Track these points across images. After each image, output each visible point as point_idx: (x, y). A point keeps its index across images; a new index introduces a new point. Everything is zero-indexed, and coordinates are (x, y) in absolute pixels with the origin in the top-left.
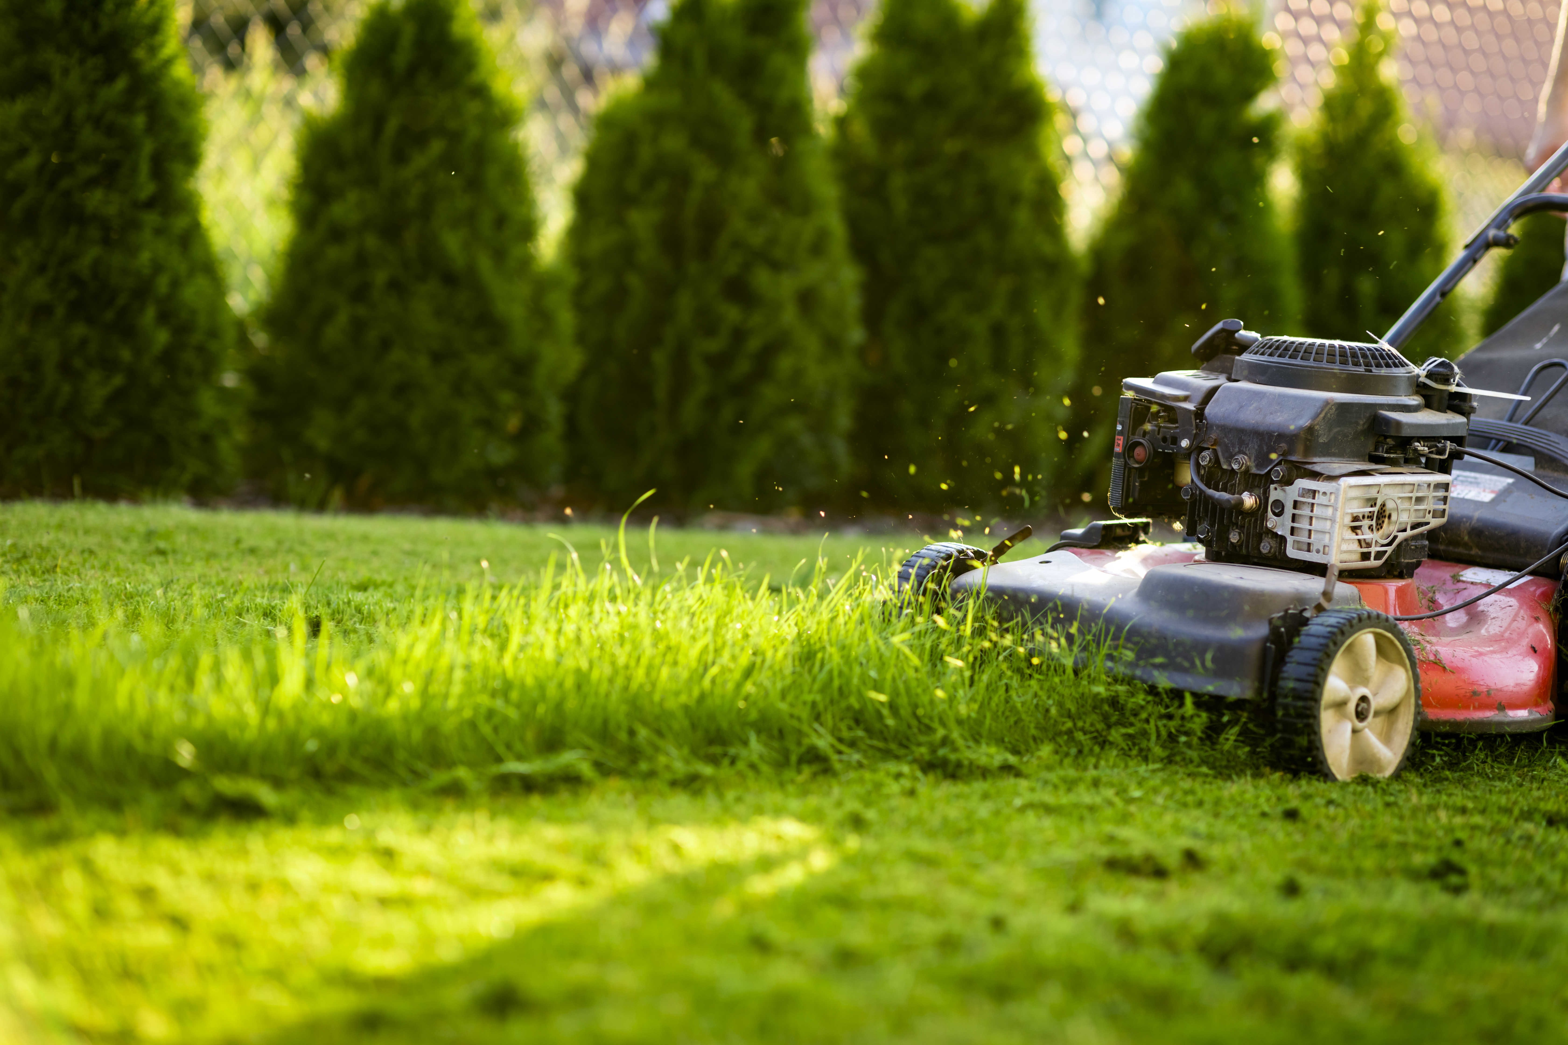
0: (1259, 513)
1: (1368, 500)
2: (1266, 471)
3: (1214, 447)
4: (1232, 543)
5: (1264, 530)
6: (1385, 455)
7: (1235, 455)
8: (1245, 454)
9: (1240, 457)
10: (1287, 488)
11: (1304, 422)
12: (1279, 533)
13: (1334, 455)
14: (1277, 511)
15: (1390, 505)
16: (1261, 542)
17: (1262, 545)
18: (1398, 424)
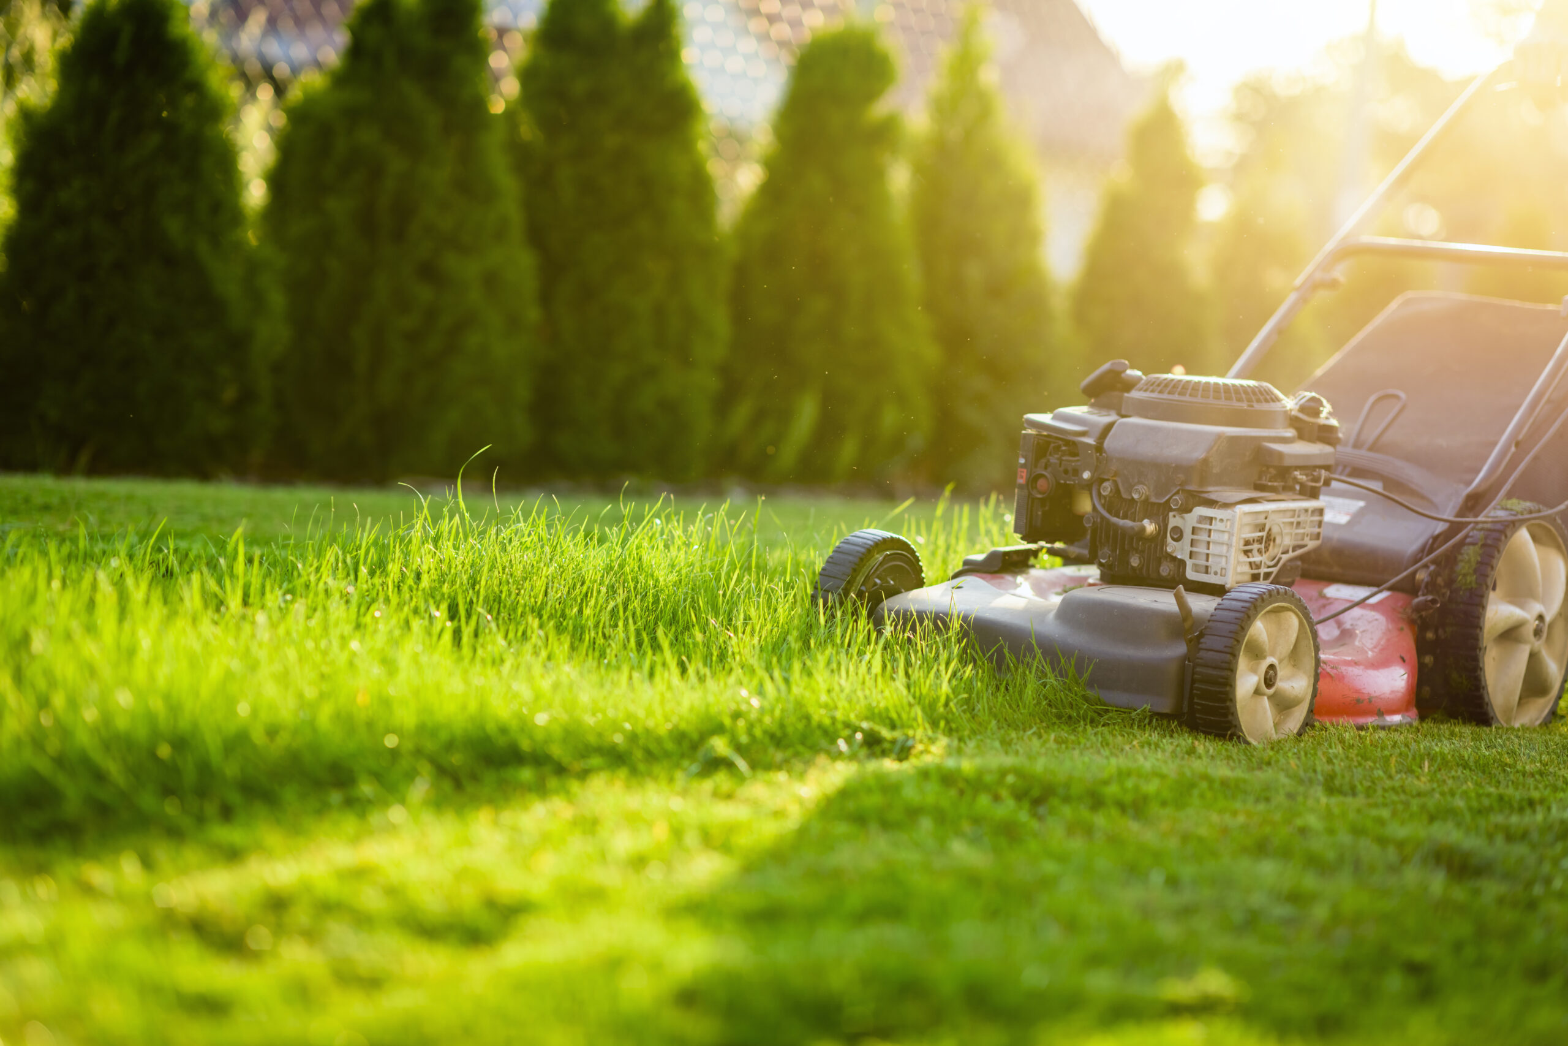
0: (1159, 538)
1: (1257, 526)
2: (1164, 500)
3: (1114, 478)
4: (1132, 567)
5: (1164, 553)
6: (1270, 484)
7: (1134, 485)
8: (1144, 484)
9: (1140, 487)
10: (1186, 516)
11: (1199, 454)
12: (1179, 557)
13: (1225, 484)
14: (1175, 537)
15: (1275, 530)
16: (1160, 566)
17: (1162, 568)
18: (1280, 455)
